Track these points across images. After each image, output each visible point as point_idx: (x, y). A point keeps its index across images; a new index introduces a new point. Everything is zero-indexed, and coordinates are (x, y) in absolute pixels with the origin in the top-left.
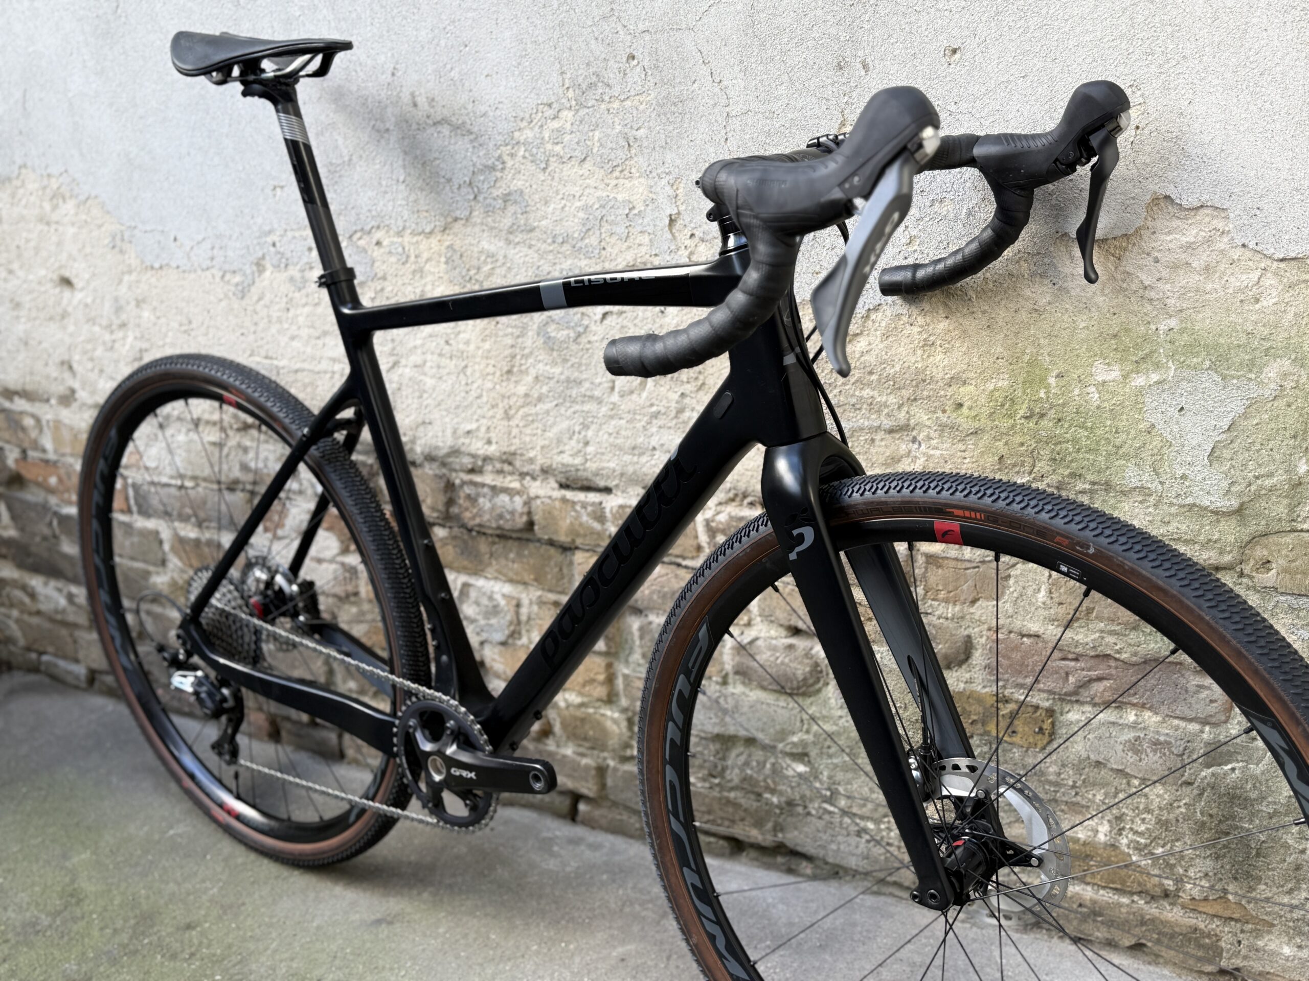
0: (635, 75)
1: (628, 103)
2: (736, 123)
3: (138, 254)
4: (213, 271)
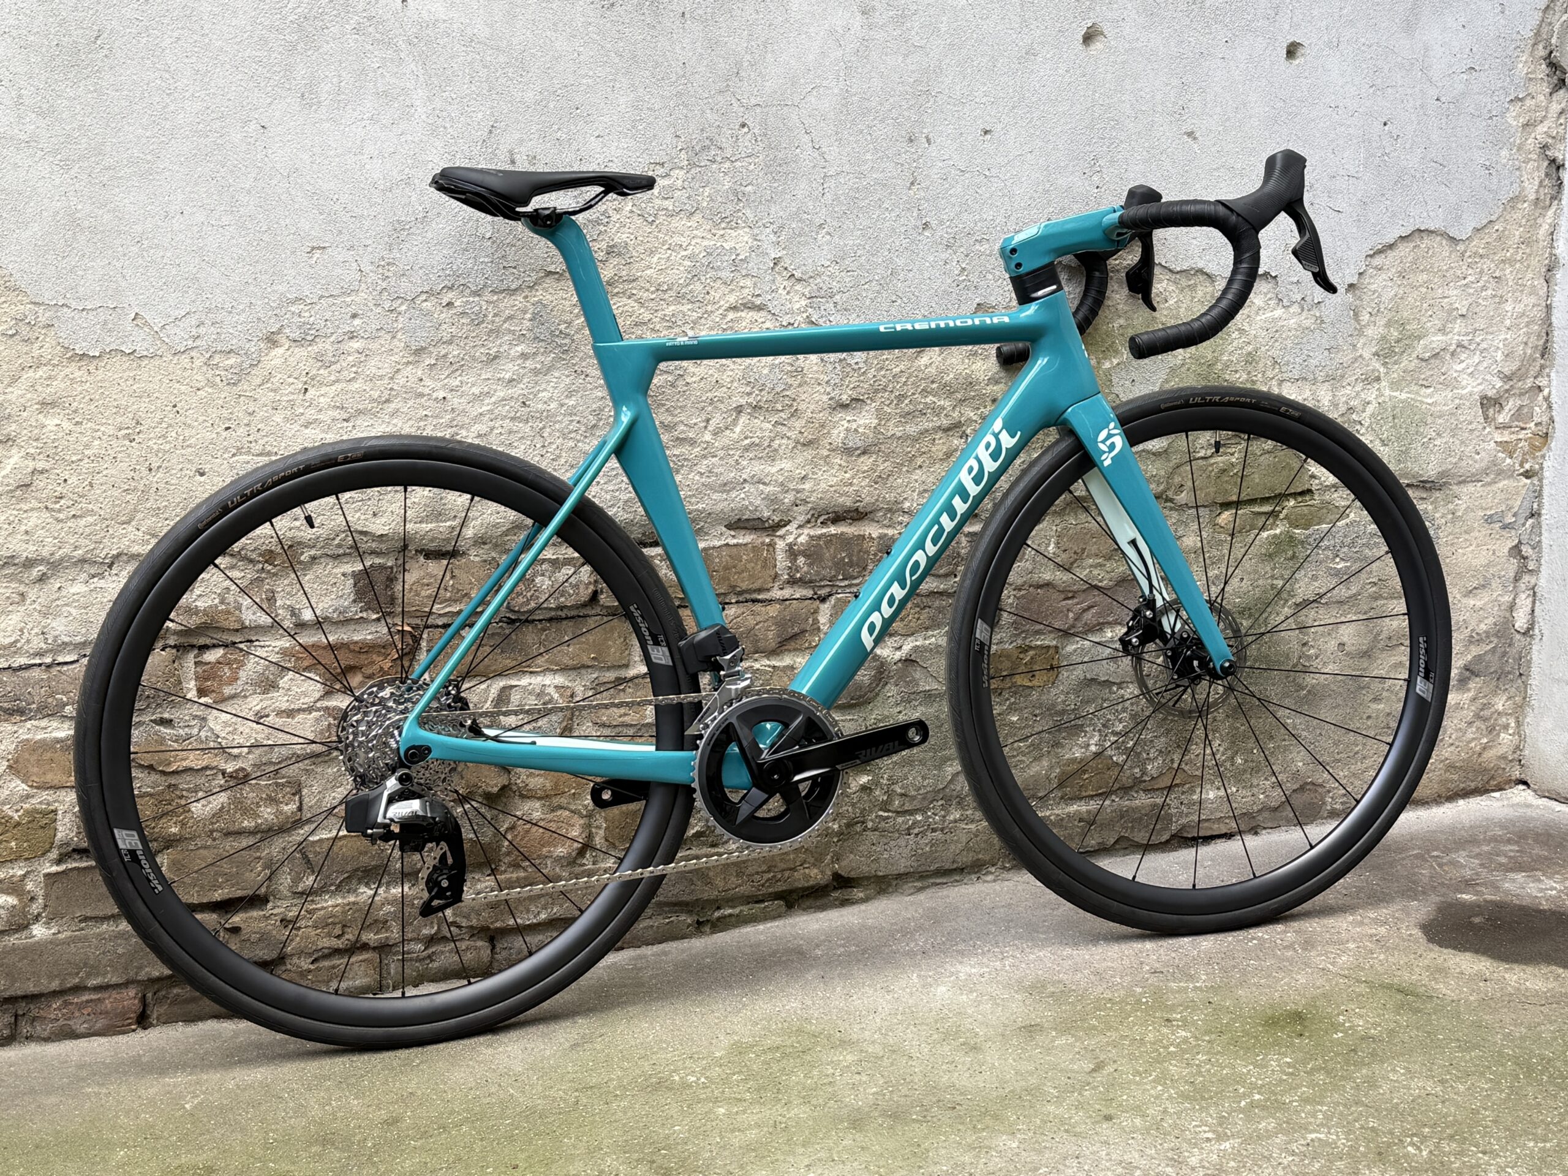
0: (745, 141)
2: (831, 183)
3: (61, 340)
4: (193, 354)
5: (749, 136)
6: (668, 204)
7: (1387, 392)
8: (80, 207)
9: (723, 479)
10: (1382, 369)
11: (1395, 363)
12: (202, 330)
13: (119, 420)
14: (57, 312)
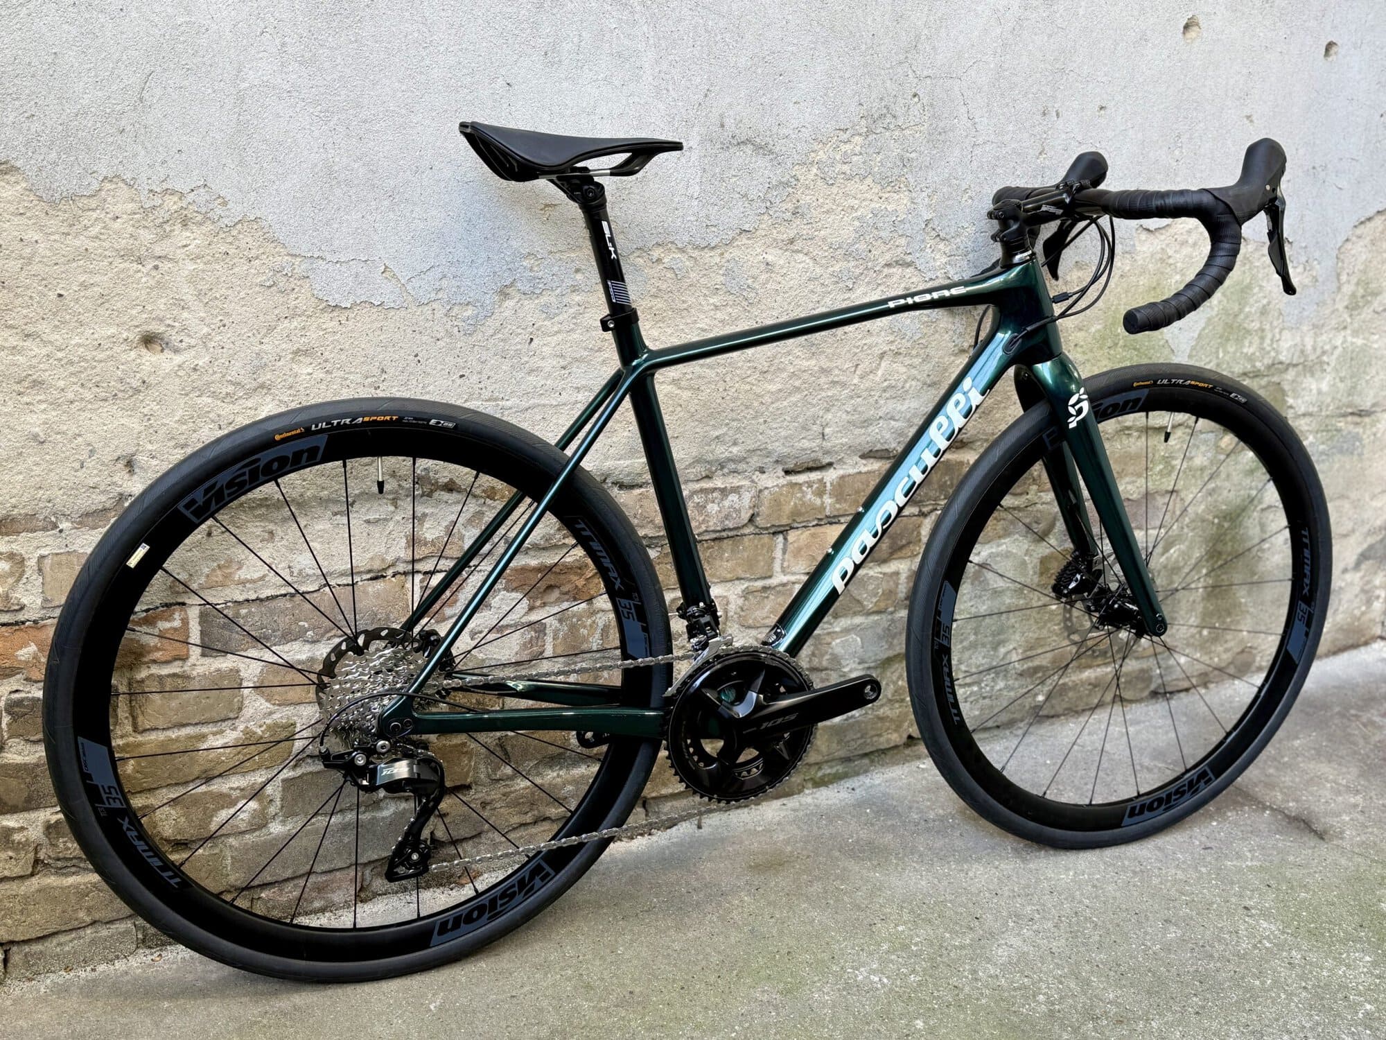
0: (915, 111)
1: (907, 132)
2: (978, 151)
3: (316, 292)
4: (435, 305)
5: (919, 105)
6: (846, 168)
7: (1349, 339)
8: (337, 160)
9: (865, 416)
10: (1349, 320)
11: (1359, 314)
12: (444, 283)
13: (365, 368)
14: (311, 264)
